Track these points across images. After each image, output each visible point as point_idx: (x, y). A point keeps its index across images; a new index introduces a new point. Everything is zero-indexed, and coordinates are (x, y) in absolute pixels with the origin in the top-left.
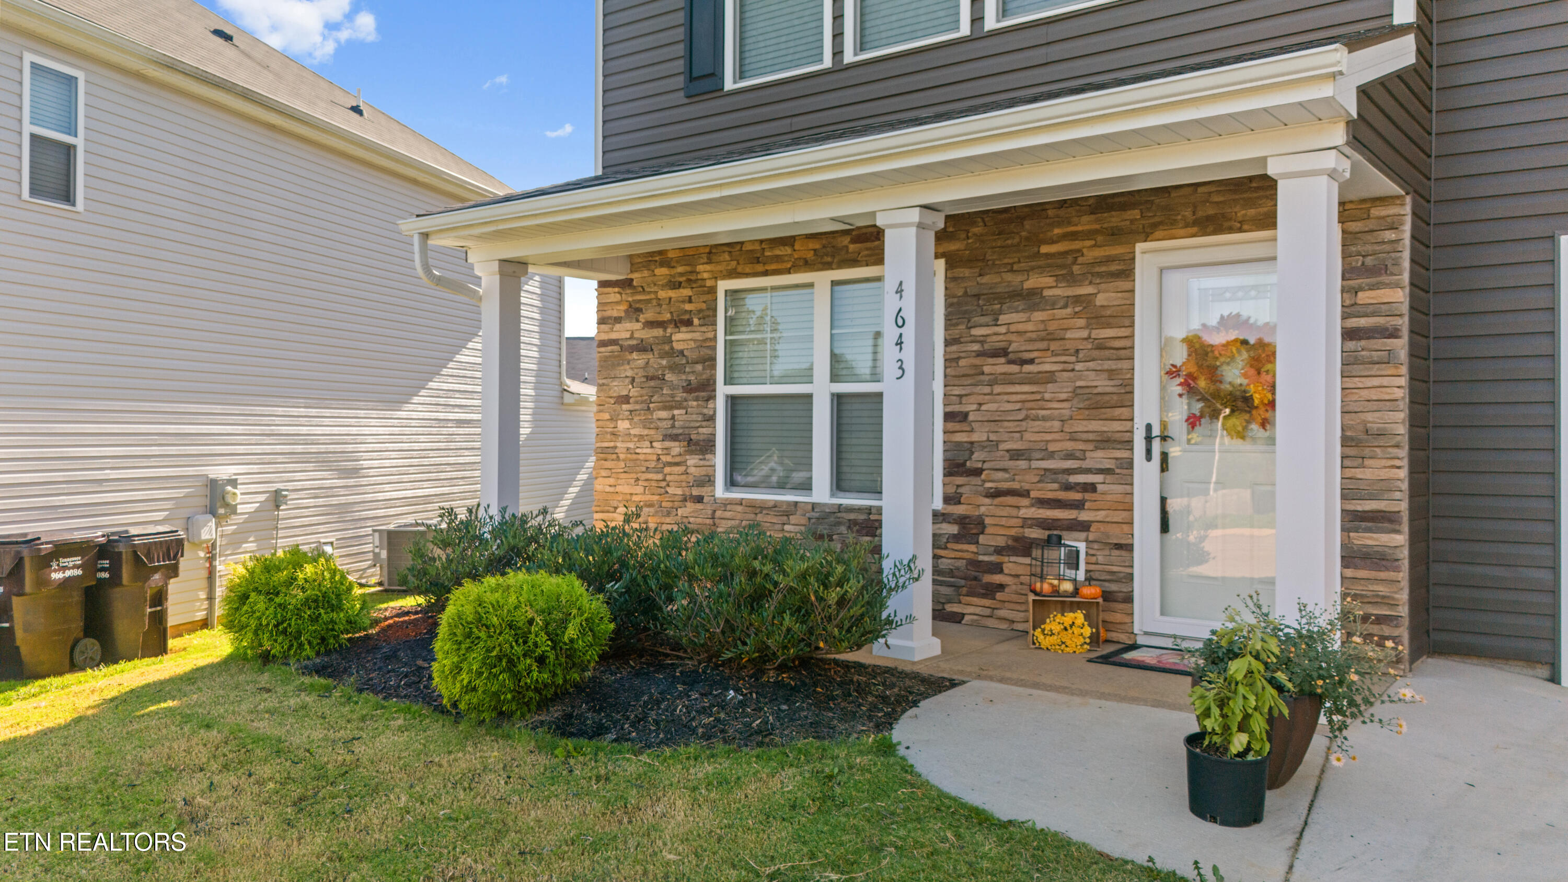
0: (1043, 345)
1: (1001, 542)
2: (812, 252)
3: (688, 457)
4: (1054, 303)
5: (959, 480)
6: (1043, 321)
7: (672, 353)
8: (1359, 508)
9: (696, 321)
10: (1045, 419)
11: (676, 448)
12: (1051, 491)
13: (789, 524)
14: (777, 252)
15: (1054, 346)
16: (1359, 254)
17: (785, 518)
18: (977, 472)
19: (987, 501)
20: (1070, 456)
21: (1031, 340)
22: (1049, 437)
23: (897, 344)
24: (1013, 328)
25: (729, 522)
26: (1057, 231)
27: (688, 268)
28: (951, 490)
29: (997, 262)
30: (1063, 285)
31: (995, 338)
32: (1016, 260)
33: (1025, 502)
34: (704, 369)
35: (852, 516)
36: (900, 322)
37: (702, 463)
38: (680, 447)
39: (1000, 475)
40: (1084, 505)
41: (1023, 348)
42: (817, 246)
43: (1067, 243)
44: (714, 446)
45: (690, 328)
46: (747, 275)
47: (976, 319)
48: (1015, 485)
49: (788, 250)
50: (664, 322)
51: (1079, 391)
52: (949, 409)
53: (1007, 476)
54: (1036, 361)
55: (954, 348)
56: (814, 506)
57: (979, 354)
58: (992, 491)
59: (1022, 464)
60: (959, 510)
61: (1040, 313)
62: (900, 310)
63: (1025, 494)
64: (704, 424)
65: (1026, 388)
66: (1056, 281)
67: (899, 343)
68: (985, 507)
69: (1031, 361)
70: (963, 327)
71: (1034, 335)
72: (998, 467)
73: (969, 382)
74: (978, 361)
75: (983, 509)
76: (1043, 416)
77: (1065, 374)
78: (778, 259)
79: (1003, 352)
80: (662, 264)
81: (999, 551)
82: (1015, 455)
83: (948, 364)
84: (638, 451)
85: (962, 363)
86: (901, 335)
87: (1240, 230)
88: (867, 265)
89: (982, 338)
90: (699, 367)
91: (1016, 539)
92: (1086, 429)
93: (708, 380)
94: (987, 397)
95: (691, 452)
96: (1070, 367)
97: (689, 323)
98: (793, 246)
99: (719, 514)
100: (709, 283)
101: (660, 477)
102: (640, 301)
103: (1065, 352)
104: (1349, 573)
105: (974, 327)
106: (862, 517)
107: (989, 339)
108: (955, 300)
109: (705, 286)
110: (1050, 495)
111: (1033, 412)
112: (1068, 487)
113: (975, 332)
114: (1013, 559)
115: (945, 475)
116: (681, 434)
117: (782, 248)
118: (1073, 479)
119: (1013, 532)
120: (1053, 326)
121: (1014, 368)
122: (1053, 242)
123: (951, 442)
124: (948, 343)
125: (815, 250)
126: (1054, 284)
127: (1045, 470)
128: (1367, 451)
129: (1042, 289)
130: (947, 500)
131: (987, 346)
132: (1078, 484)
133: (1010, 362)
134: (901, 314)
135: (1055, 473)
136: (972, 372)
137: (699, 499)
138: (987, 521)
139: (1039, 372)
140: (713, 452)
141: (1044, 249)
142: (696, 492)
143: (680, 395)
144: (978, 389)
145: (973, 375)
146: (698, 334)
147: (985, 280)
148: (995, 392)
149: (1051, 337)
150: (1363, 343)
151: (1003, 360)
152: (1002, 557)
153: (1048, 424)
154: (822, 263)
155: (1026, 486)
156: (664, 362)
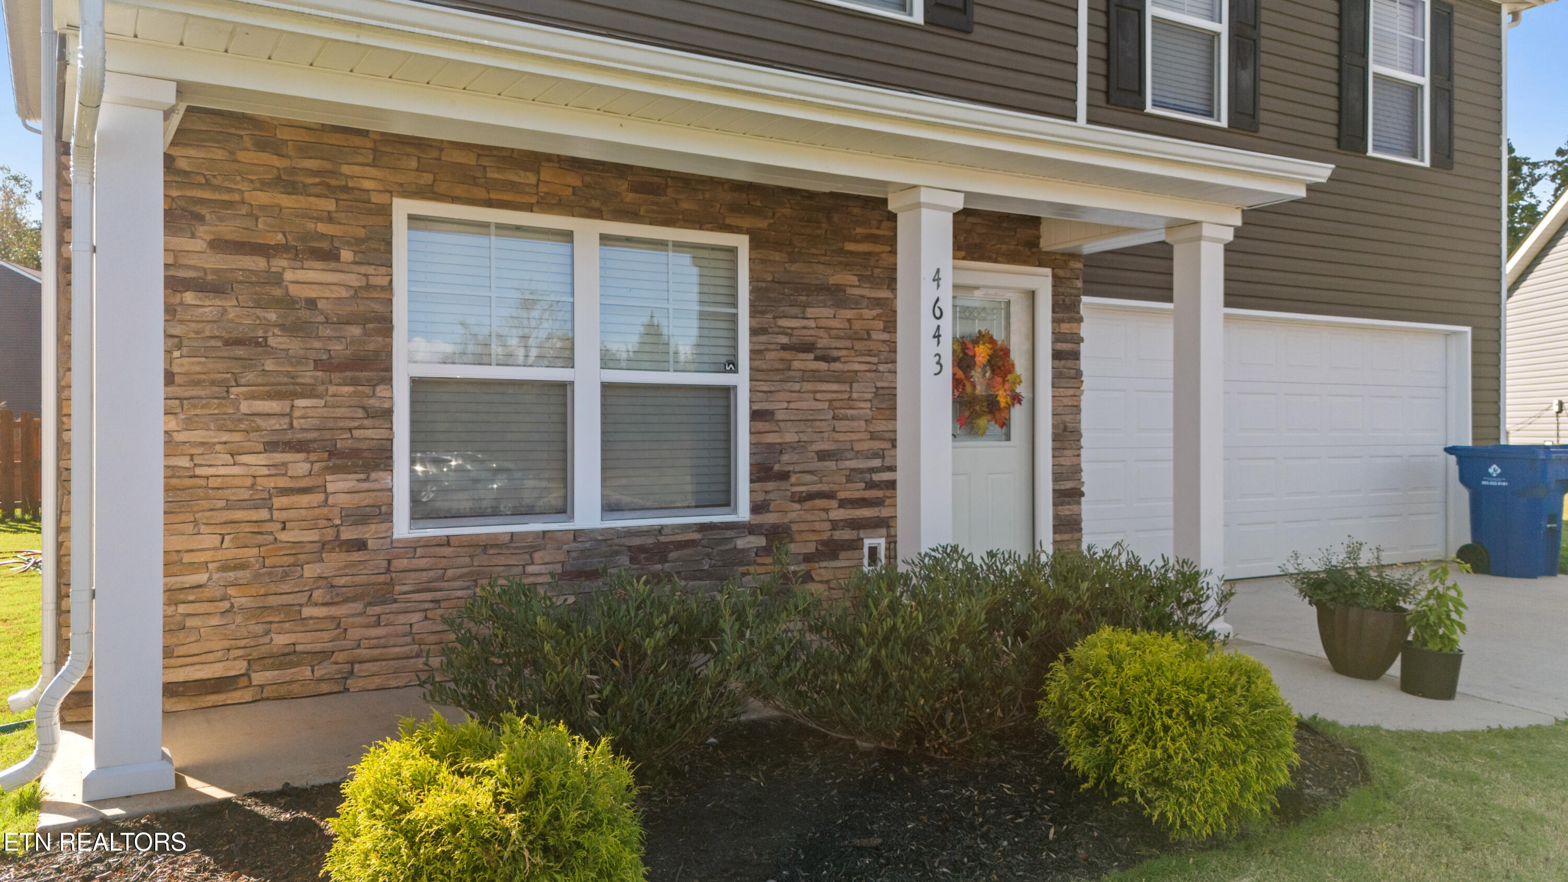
0: (848, 344)
1: (811, 548)
2: (570, 190)
3: (328, 478)
4: (857, 303)
5: (770, 485)
6: (849, 320)
7: (287, 303)
8: (1063, 488)
9: (346, 255)
10: (852, 419)
11: (299, 465)
12: (856, 491)
13: (533, 563)
14: (512, 177)
15: (859, 345)
16: (1063, 294)
17: (527, 556)
18: (784, 476)
19: (797, 506)
20: (875, 455)
21: (838, 338)
22: (854, 437)
23: (934, 337)
24: (823, 323)
25: (424, 574)
26: (859, 230)
27: (327, 165)
28: (760, 497)
29: (804, 251)
30: (868, 285)
31: (805, 332)
32: (823, 252)
33: (834, 504)
34: (365, 334)
35: (636, 541)
36: (938, 314)
37: (365, 485)
38: (306, 460)
39: (808, 478)
40: (884, 502)
41: (833, 345)
42: (578, 183)
43: (871, 244)
44: (391, 457)
45: (333, 265)
46: (454, 200)
47: (786, 309)
48: (825, 488)
49: (531, 178)
50: (269, 247)
51: (881, 392)
52: (756, 407)
53: (815, 478)
54: (843, 360)
55: (763, 338)
56: (577, 534)
57: (785, 348)
58: (804, 494)
59: (831, 465)
60: (770, 518)
61: (847, 311)
62: (938, 300)
63: (830, 495)
64: (367, 422)
65: (835, 387)
66: (859, 280)
67: (937, 336)
68: (795, 512)
69: (836, 359)
70: (770, 316)
71: (841, 333)
72: (806, 469)
73: (778, 378)
74: (787, 355)
75: (792, 516)
76: (852, 416)
77: (868, 374)
78: (513, 186)
79: (807, 348)
80: (262, 146)
81: (808, 558)
82: (823, 456)
83: (754, 357)
84: (198, 471)
85: (770, 355)
86: (938, 327)
87: (996, 261)
88: (651, 224)
89: (790, 331)
90: (356, 331)
91: (824, 543)
92: (886, 429)
93: (376, 353)
94: (794, 395)
95: (334, 470)
96: (874, 367)
97: (330, 256)
98: (538, 173)
99: (398, 564)
100: (376, 198)
101: (264, 514)
102: (202, 201)
103: (870, 353)
104: (1058, 537)
105: (780, 317)
106: (650, 541)
107: (795, 332)
108: (764, 285)
109: (369, 202)
110: (857, 495)
111: (842, 411)
112: (871, 485)
113: (783, 323)
114: (823, 564)
115: (752, 481)
116: (315, 441)
117: (522, 173)
118: (876, 477)
119: (825, 536)
120: (857, 325)
121: (823, 366)
122: (856, 241)
123: (761, 444)
124: (754, 332)
125: (574, 188)
126: (857, 283)
127: (853, 470)
128: (1067, 444)
129: (846, 285)
130: (756, 509)
131: (794, 340)
132: (881, 482)
133: (817, 359)
134: (938, 304)
135: (861, 473)
136: (781, 366)
137: (361, 545)
138: (794, 527)
139: (849, 371)
140: (389, 468)
141: (850, 247)
142: (348, 534)
143: (308, 376)
144: (788, 386)
145: (783, 370)
146: (353, 276)
147: (794, 267)
148: (804, 389)
149: (854, 337)
150: (1063, 362)
151: (811, 356)
152: (812, 564)
153: (855, 424)
154: (586, 208)
155: (835, 487)
156: (272, 316)
